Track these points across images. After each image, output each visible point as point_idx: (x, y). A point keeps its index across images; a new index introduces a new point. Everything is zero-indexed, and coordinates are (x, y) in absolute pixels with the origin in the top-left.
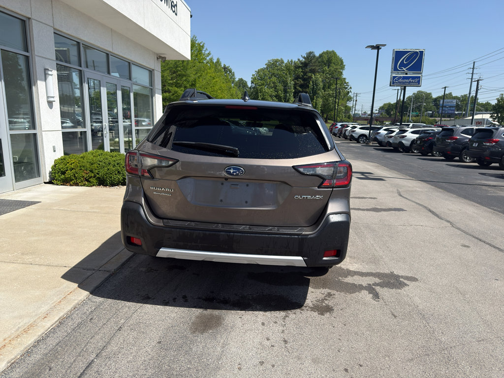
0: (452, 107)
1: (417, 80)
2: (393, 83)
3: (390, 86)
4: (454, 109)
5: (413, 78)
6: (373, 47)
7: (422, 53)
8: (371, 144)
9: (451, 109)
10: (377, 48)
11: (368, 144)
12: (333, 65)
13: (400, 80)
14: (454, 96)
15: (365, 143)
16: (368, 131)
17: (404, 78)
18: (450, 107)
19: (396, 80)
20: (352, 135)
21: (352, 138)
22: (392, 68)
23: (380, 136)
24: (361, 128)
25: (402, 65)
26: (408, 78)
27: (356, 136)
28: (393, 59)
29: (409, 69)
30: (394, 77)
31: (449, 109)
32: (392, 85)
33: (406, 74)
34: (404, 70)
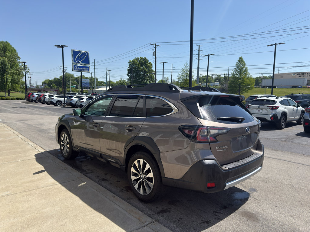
0: (88, 83)
1: (87, 69)
2: (75, 69)
3: (73, 71)
4: (89, 84)
5: (86, 67)
6: (59, 46)
7: (88, 53)
8: (66, 107)
9: (88, 84)
10: (62, 47)
11: (65, 106)
12: (8, 51)
13: (78, 68)
14: (86, 77)
15: (61, 106)
16: (63, 98)
17: (80, 67)
18: (86, 83)
19: (76, 68)
20: (51, 101)
21: (52, 103)
22: (72, 61)
23: (73, 101)
24: (57, 97)
25: (78, 59)
26: (83, 67)
27: (55, 102)
28: (72, 55)
29: (83, 62)
30: (75, 66)
31: (86, 84)
32: (74, 70)
33: (81, 65)
34: (79, 62)
